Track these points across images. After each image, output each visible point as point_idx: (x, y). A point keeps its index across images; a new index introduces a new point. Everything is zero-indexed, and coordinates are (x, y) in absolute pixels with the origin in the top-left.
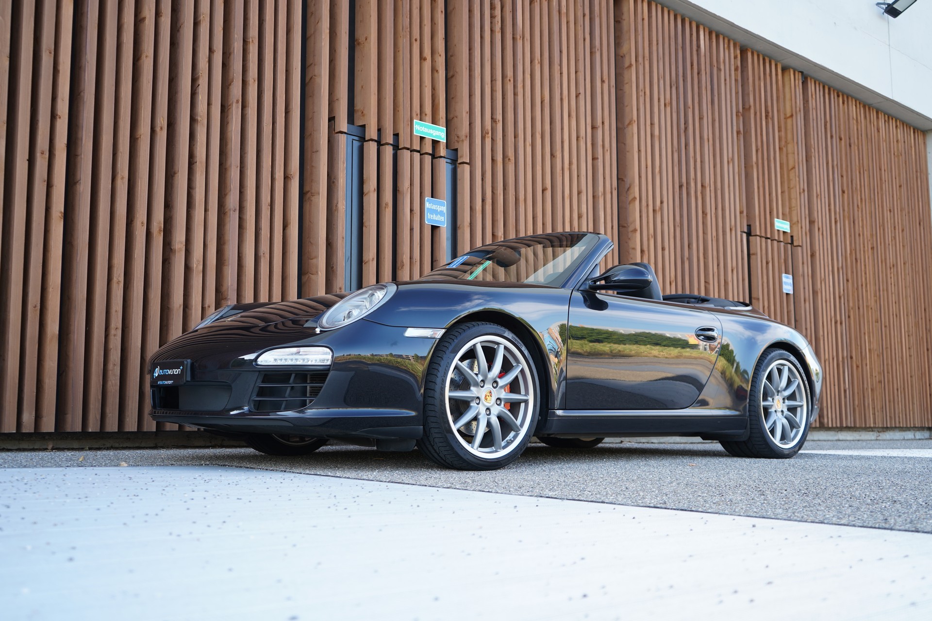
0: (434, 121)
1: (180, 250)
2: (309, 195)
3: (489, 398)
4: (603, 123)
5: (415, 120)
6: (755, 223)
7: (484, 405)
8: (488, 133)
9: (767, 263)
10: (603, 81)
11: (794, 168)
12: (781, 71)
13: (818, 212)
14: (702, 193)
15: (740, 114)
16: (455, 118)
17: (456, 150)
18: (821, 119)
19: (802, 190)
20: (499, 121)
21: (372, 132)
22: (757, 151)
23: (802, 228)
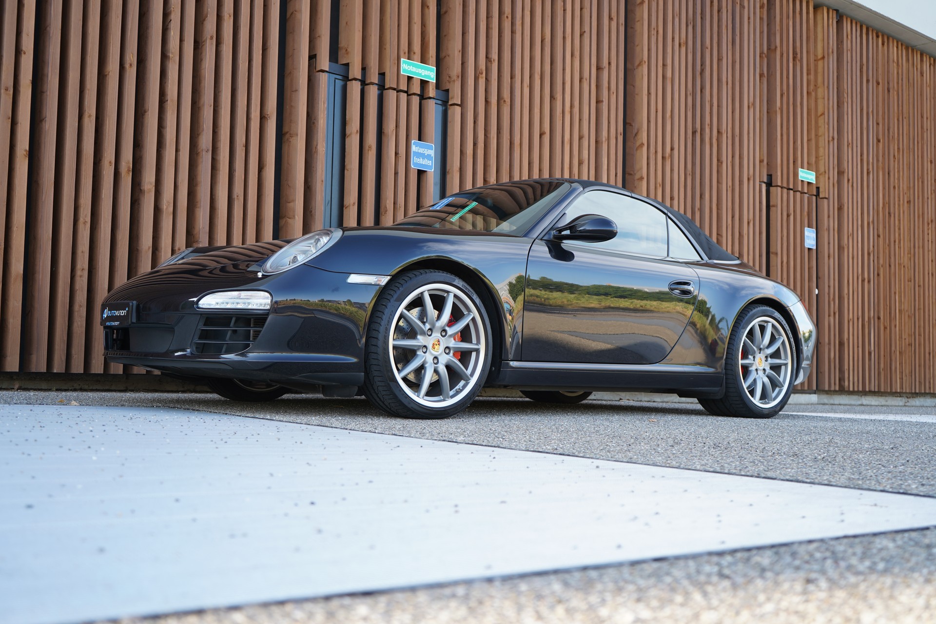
0: (424, 60)
1: (150, 190)
2: (287, 136)
3: (436, 347)
4: (609, 63)
5: (402, 59)
6: (777, 172)
7: (432, 354)
8: (482, 73)
9: (788, 216)
10: (610, 19)
11: (823, 114)
12: (813, 9)
13: (848, 162)
14: (718, 140)
15: (764, 55)
16: (447, 57)
17: (447, 91)
18: (856, 62)
19: (831, 139)
20: (494, 60)
21: (356, 71)
22: (782, 95)
23: (829, 178)
